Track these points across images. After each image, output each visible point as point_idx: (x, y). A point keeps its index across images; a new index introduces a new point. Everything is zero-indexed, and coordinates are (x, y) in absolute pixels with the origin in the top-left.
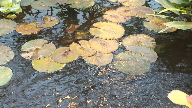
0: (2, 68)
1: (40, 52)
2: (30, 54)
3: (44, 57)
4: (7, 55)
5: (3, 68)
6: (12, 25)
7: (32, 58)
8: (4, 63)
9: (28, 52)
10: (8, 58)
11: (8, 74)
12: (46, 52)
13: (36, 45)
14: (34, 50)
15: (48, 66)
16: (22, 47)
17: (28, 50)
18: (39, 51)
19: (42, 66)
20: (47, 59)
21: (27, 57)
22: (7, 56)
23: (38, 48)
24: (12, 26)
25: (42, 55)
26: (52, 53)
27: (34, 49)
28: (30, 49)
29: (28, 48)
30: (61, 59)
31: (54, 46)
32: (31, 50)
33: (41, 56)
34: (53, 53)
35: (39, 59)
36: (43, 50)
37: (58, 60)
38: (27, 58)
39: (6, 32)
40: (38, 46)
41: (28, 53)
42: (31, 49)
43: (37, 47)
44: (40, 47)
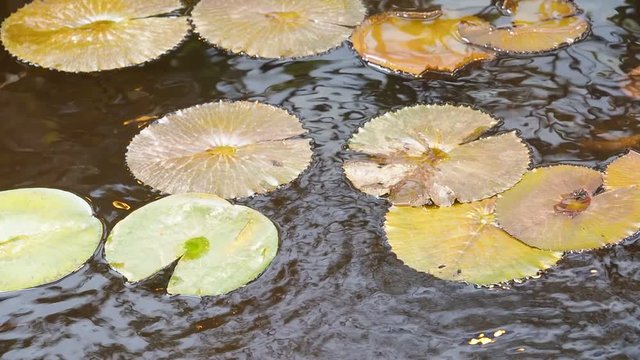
0: (235, 214)
1: (445, 169)
2: (391, 175)
3: (457, 202)
4: (278, 155)
5: (240, 214)
6: (344, 15)
7: (394, 191)
8: (251, 193)
9: (381, 161)
10: (275, 169)
11: (254, 248)
12: (471, 175)
13: (431, 132)
14: (419, 154)
15: (467, 249)
16: (360, 130)
17: (384, 148)
18: (440, 164)
19: (435, 247)
20: (471, 215)
21: (372, 185)
22: (275, 163)
23: (440, 147)
24: (341, 20)
25: (448, 188)
26: (504, 185)
27: (418, 148)
28: (397, 145)
29: (388, 139)
30: (539, 224)
31: (524, 153)
32: (402, 156)
33: (441, 193)
34: (509, 185)
35: (431, 205)
36: (459, 165)
37: (525, 229)
38: (368, 191)
39: (301, 43)
40: (441, 138)
41: (382, 165)
42: (400, 146)
43: (431, 146)
44: (446, 148)
